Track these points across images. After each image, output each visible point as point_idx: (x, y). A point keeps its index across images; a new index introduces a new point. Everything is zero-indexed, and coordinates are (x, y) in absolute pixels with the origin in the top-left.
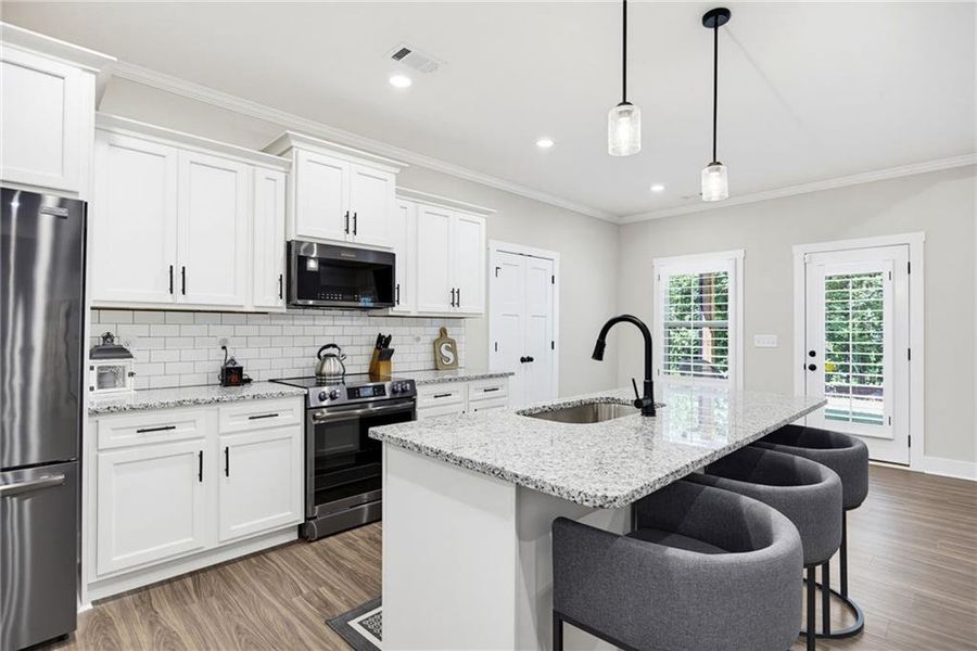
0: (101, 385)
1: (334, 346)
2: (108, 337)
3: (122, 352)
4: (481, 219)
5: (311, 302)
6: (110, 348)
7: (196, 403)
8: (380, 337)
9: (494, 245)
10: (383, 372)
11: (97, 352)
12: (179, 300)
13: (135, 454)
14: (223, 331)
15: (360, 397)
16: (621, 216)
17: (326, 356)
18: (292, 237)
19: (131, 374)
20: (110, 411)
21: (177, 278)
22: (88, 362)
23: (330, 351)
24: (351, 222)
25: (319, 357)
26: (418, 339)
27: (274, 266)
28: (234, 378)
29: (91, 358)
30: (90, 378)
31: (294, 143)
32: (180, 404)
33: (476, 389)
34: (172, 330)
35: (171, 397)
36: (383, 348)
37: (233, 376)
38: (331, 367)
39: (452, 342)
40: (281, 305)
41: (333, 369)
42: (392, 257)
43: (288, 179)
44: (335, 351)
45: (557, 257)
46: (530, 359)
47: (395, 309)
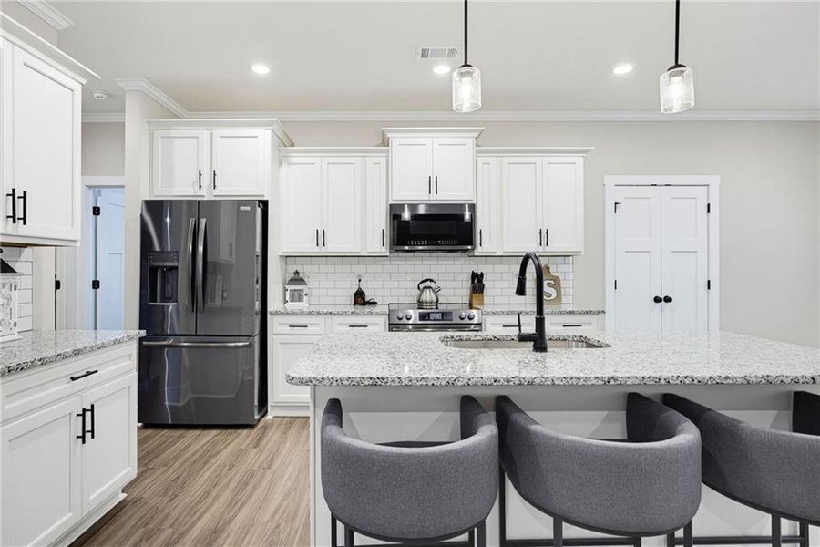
1: (431, 280)
2: (297, 273)
3: (303, 281)
4: (579, 160)
5: (407, 248)
6: (296, 279)
7: (319, 313)
8: (474, 274)
9: (610, 181)
11: (290, 281)
12: (322, 250)
13: (288, 339)
14: (359, 269)
15: (429, 320)
17: (425, 288)
18: (393, 202)
19: (306, 295)
21: (321, 237)
23: (428, 284)
24: (433, 184)
25: (419, 288)
27: (381, 223)
28: (360, 301)
31: (390, 135)
32: (310, 313)
33: (552, 323)
34: (330, 268)
35: (326, 309)
36: (477, 282)
37: (360, 299)
38: (427, 296)
39: (557, 280)
40: (385, 250)
41: (428, 299)
42: (473, 208)
43: (388, 161)
44: (432, 284)
45: (714, 181)
46: (668, 300)
47: (479, 251)
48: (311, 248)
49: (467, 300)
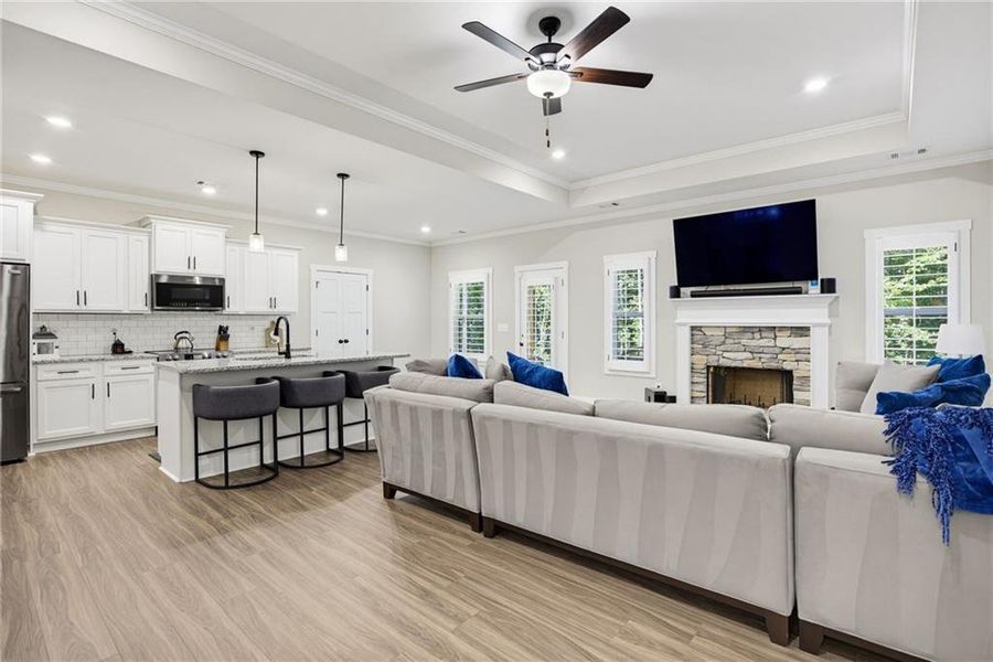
0: (39, 352)
1: (186, 332)
2: (43, 328)
3: (51, 335)
4: (295, 254)
6: (44, 333)
8: (221, 327)
9: (314, 267)
10: (222, 348)
11: (36, 336)
12: (83, 308)
13: (57, 383)
14: (115, 324)
16: (430, 242)
17: (182, 338)
18: (153, 272)
19: (57, 347)
20: (43, 363)
21: (82, 297)
22: (32, 341)
23: (183, 335)
24: (192, 263)
25: (175, 338)
26: (253, 328)
27: (144, 287)
28: (119, 350)
29: (33, 338)
30: (33, 349)
31: (153, 221)
32: (81, 360)
34: (81, 323)
36: (223, 334)
37: (118, 348)
38: (182, 344)
40: (147, 310)
41: (184, 346)
42: (222, 280)
43: (150, 240)
44: (187, 335)
45: (370, 272)
46: (346, 341)
47: (227, 310)
48: (71, 306)
49: (214, 347)
